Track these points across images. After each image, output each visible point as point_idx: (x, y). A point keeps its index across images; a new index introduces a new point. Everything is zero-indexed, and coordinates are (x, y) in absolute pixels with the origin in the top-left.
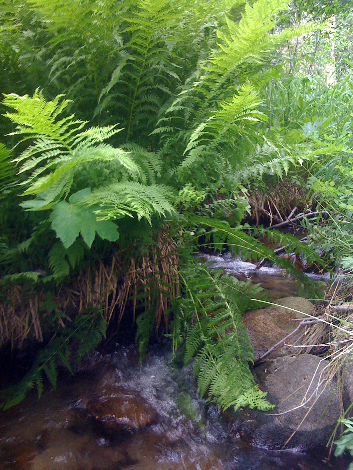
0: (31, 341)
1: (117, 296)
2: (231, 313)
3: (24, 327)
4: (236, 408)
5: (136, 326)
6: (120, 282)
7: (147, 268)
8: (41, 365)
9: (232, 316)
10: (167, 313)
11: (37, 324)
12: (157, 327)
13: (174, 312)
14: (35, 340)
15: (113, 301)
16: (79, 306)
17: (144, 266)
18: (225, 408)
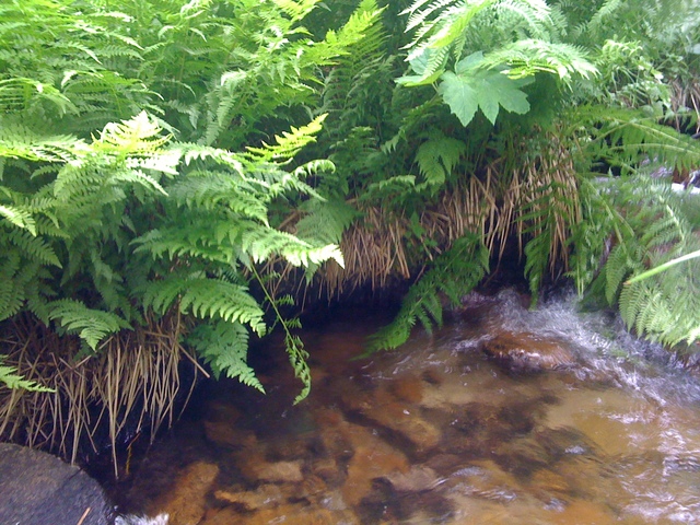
0: (395, 276)
1: (495, 223)
2: (676, 220)
3: (385, 259)
4: (689, 342)
5: (525, 258)
6: (499, 203)
7: (535, 182)
8: (417, 299)
9: (677, 223)
10: (565, 244)
11: (401, 255)
12: (552, 264)
13: (576, 243)
14: (400, 275)
15: (491, 229)
16: (448, 235)
17: (530, 179)
18: (673, 344)
